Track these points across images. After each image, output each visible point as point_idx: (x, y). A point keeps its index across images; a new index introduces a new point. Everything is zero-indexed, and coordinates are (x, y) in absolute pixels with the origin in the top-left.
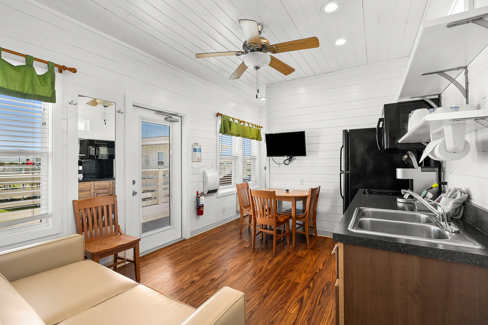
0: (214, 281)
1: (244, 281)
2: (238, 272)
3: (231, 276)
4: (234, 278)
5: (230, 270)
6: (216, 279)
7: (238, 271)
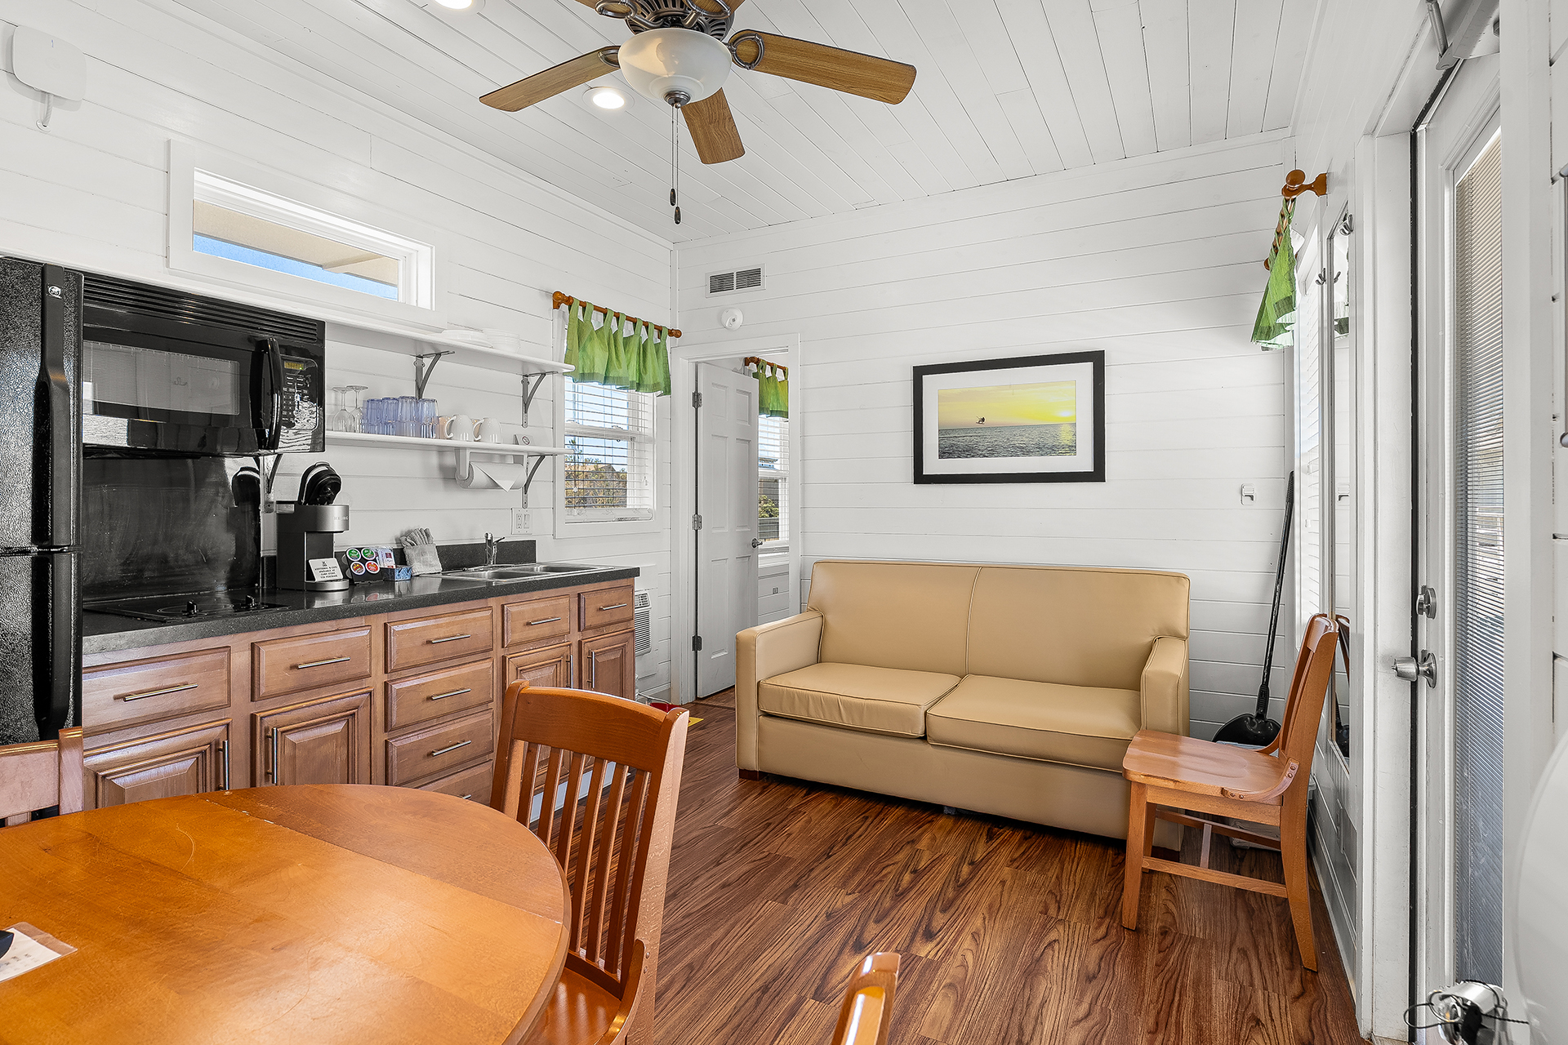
0: (851, 943)
1: (739, 943)
2: (765, 989)
3: (791, 965)
4: (777, 955)
5: (800, 1001)
6: (847, 950)
7: (764, 993)
